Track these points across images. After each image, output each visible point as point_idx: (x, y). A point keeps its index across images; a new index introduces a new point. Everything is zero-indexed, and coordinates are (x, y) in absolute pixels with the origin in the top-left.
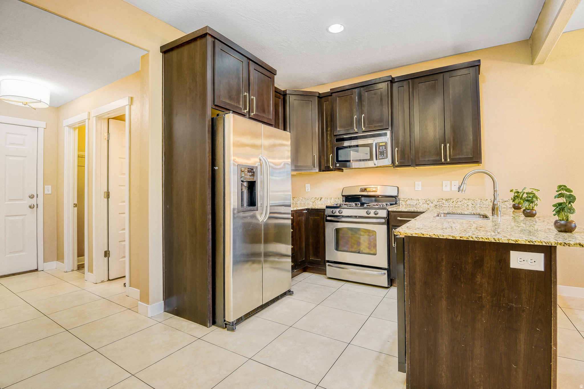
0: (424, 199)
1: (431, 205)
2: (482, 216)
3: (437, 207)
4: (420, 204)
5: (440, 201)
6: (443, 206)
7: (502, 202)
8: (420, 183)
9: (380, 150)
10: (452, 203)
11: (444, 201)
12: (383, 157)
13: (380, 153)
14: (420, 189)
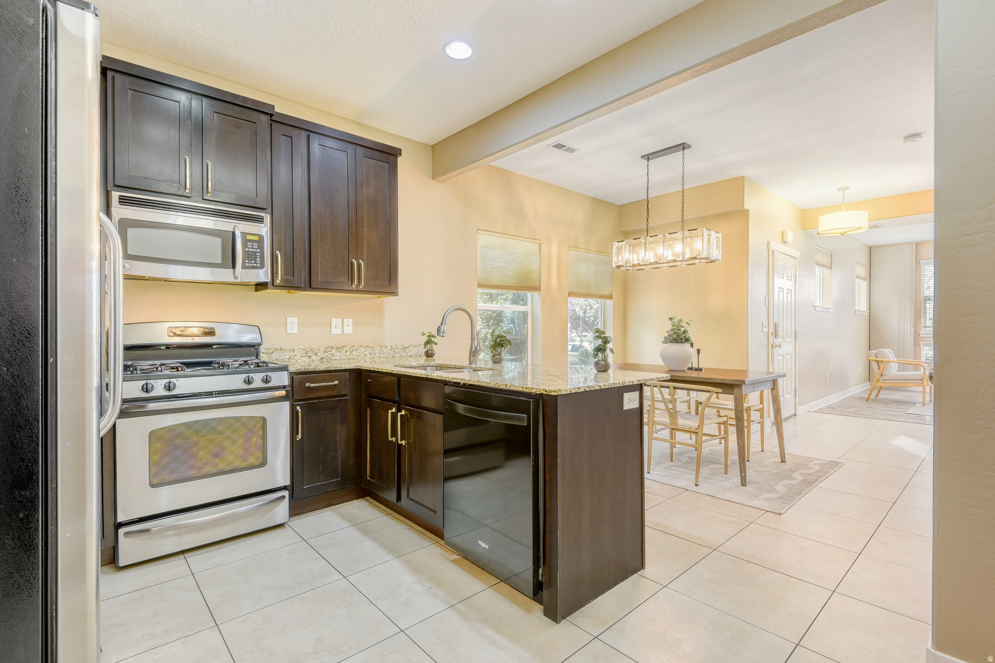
0: (303, 348)
1: (315, 359)
2: (434, 367)
3: (324, 360)
4: (296, 358)
5: (328, 350)
6: (333, 359)
7: (403, 349)
8: (295, 320)
9: (247, 249)
10: (345, 354)
11: (334, 351)
12: (255, 265)
13: (248, 254)
14: (295, 331)
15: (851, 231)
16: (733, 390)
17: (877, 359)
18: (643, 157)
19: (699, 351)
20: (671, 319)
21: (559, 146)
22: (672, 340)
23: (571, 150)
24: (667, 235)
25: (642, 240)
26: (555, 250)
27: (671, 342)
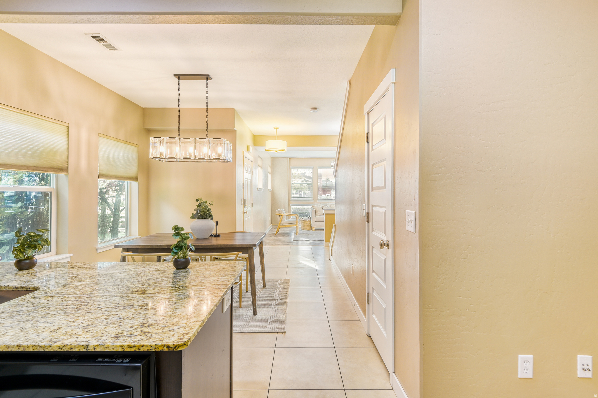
15: (280, 151)
16: (248, 251)
17: (279, 214)
18: (175, 75)
19: (217, 223)
20: (197, 200)
21: (99, 39)
22: (199, 216)
23: (111, 47)
24: (198, 139)
25: (177, 139)
26: (84, 135)
27: (199, 218)
